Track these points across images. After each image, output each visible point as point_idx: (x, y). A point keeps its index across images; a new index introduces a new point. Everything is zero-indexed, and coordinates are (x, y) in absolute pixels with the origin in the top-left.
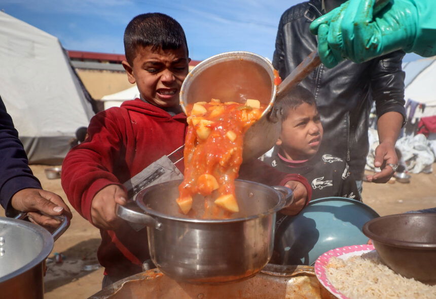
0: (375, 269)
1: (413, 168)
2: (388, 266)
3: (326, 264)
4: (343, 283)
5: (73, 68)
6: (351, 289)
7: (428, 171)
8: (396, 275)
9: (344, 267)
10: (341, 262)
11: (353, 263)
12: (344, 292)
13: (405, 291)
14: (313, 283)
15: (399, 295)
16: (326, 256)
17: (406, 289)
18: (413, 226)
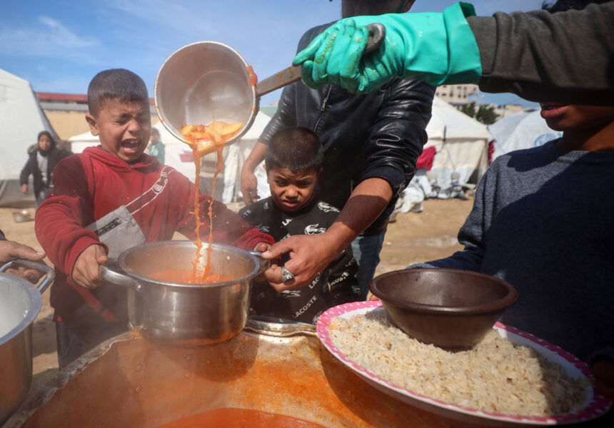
0: (386, 332)
1: (401, 206)
2: (401, 330)
3: (328, 325)
4: (352, 348)
5: (42, 110)
6: (361, 355)
7: (417, 210)
8: (411, 340)
9: (349, 328)
10: (344, 322)
11: (360, 325)
12: (354, 359)
13: (425, 359)
14: (312, 344)
15: (419, 364)
16: (327, 316)
17: (425, 357)
18: (425, 282)
